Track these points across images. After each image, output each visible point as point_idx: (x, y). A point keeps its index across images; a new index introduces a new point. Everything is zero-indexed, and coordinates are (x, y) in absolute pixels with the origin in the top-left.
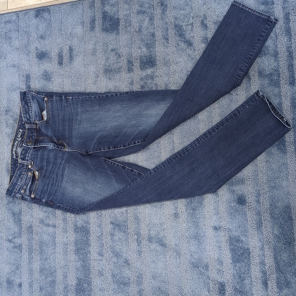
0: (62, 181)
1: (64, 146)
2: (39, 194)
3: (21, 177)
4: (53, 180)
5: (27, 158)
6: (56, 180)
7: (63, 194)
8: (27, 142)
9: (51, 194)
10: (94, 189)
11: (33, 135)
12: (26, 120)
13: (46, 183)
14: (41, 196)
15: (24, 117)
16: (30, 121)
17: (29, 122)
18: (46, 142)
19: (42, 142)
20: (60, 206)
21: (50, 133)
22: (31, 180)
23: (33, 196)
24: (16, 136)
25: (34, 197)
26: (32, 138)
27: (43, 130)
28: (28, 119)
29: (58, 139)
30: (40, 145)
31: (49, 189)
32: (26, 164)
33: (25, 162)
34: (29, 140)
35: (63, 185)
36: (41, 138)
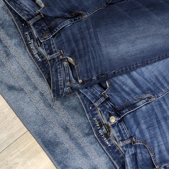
0: (100, 49)
1: (81, 15)
2: (86, 75)
3: (58, 71)
4: (92, 54)
5: (54, 50)
6: (95, 52)
7: (110, 60)
8: (42, 37)
9: (98, 68)
10: (138, 36)
11: (42, 27)
12: (26, 17)
13: (86, 60)
14: (88, 76)
15: (23, 15)
16: (32, 15)
17: (30, 17)
18: (60, 23)
19: (56, 25)
20: (114, 73)
21: (59, 13)
22: (70, 68)
23: (80, 81)
24: (26, 41)
25: (83, 81)
26: (44, 30)
27: (50, 14)
28: (28, 15)
29: (70, 13)
30: (57, 30)
31: (92, 64)
32: (56, 57)
33: (54, 55)
34: (43, 34)
35: (105, 52)
36: (53, 23)
